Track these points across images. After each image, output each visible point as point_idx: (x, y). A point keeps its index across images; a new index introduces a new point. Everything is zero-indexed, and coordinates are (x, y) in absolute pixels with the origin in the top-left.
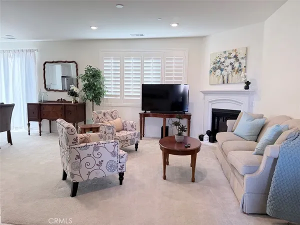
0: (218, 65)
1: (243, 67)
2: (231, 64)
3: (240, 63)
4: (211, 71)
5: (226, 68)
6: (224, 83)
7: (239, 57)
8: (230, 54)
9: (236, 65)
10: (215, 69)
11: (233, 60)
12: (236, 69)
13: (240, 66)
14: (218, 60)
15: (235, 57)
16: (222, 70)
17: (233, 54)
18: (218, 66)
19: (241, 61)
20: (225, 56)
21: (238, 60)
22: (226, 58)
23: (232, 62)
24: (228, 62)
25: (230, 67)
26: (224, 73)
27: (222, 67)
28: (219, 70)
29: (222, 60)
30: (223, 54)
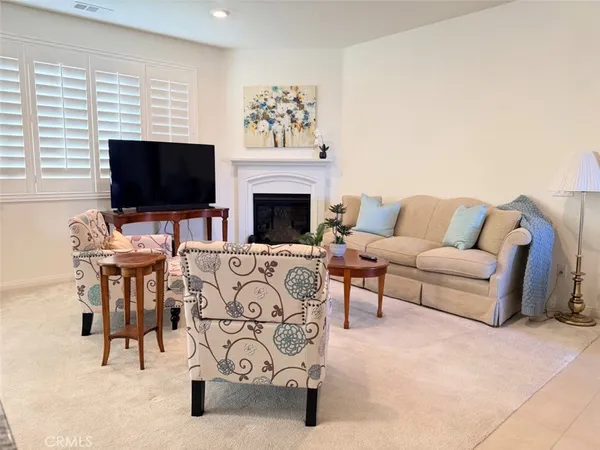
0: (262, 111)
1: (311, 119)
2: (289, 112)
3: (306, 113)
4: (247, 122)
5: (279, 119)
6: (276, 146)
7: (304, 101)
8: (286, 93)
9: (300, 115)
10: (255, 118)
11: (292, 106)
12: (299, 122)
13: (306, 118)
14: (262, 101)
15: (297, 100)
16: (271, 122)
17: (292, 95)
18: (260, 114)
19: (307, 108)
20: (275, 95)
21: (302, 107)
22: (278, 99)
23: (291, 109)
24: (282, 108)
25: (287, 118)
26: (275, 126)
27: (272, 116)
28: (265, 122)
29: (271, 103)
30: (271, 91)
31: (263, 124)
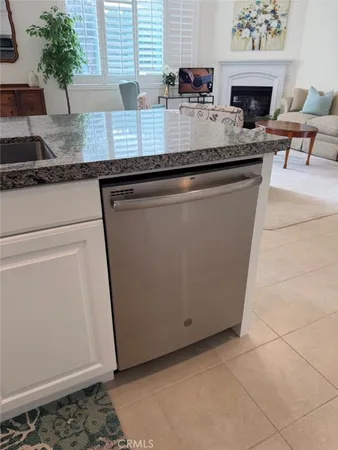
0: (246, 21)
1: (282, 28)
2: (266, 22)
3: (279, 22)
4: (234, 30)
5: (258, 27)
6: (253, 49)
7: (279, 13)
8: (266, 6)
9: (274, 24)
10: (241, 27)
11: (269, 17)
12: (273, 30)
13: (279, 27)
14: (247, 13)
15: (274, 11)
16: (252, 30)
17: (271, 8)
18: (245, 24)
19: (281, 19)
20: (257, 8)
21: (276, 17)
22: (259, 11)
23: (268, 19)
24: (262, 18)
25: (265, 26)
26: (255, 33)
27: (253, 25)
28: (247, 30)
29: (253, 15)
30: (255, 5)
31: (246, 32)
